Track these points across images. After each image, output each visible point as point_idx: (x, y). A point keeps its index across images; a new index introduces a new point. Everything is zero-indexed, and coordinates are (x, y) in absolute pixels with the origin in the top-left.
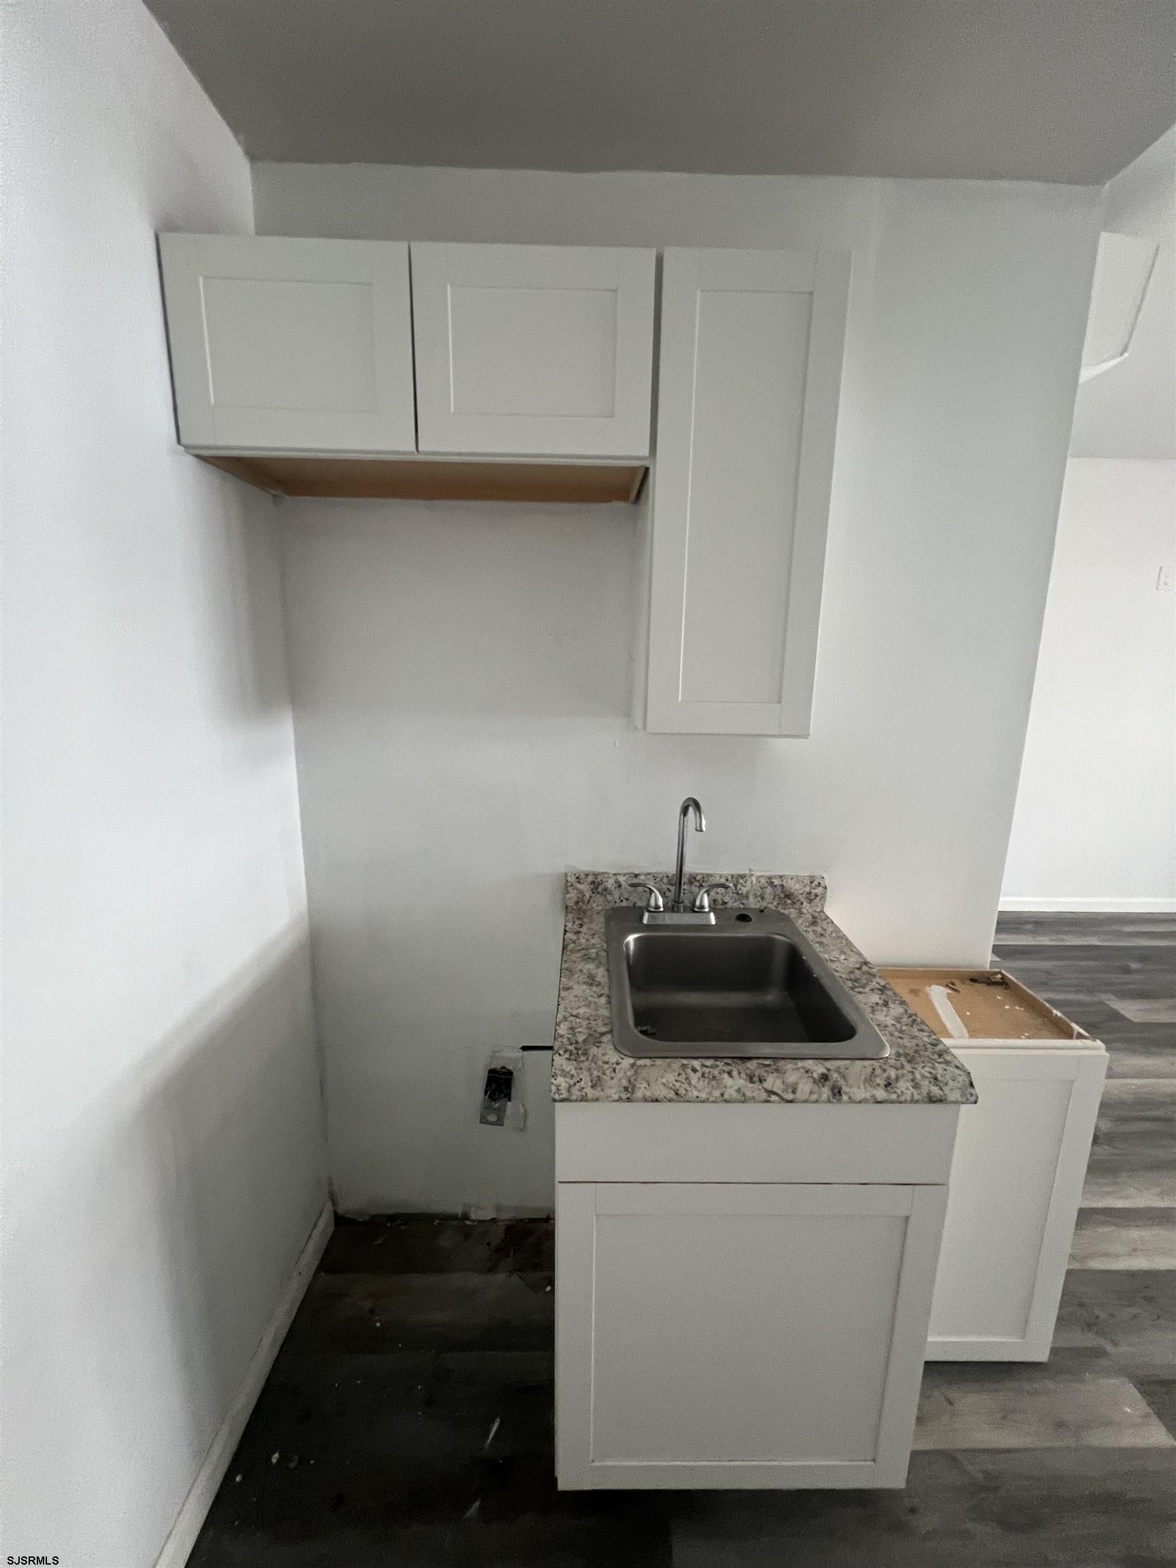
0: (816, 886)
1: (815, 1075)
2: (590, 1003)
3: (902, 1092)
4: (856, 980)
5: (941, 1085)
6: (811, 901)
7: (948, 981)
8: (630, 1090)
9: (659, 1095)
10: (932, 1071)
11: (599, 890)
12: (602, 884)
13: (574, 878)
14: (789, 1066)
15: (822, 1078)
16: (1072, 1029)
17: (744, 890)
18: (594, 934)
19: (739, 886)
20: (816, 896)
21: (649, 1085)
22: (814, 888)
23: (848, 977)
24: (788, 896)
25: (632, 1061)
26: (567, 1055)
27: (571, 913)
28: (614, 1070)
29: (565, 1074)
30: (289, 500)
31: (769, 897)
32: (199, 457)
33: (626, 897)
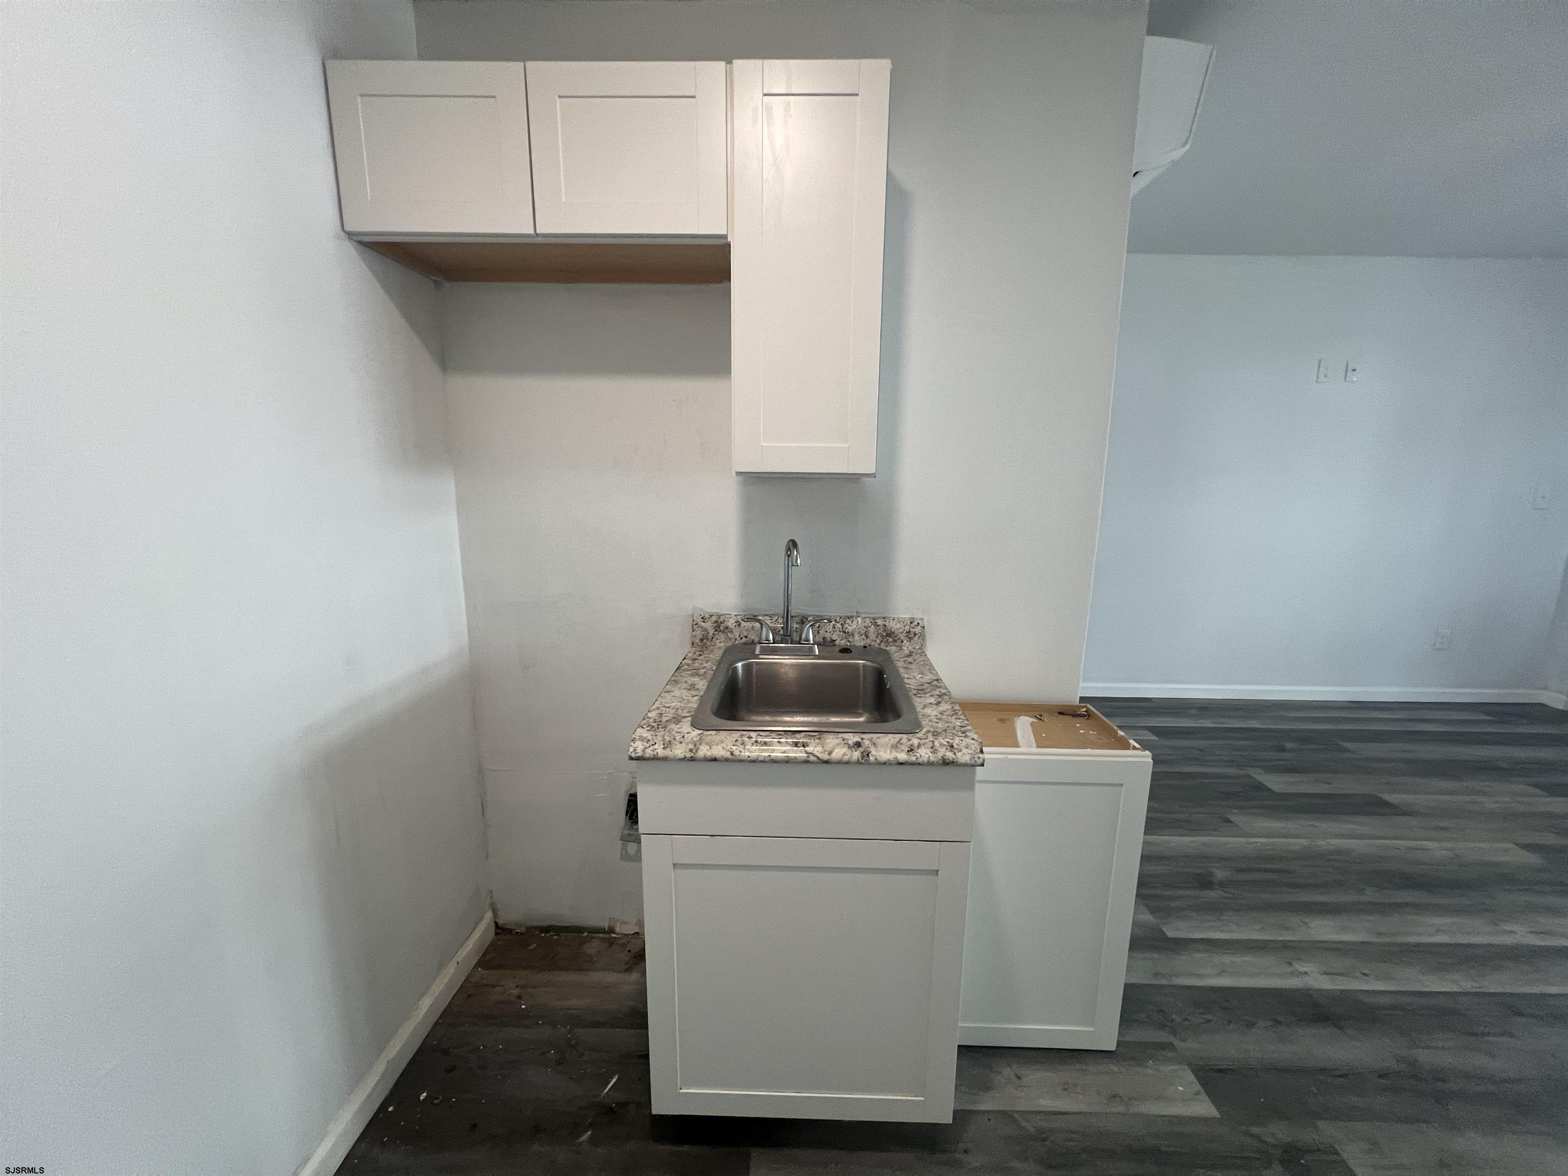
0: (915, 625)
1: (850, 742)
2: (684, 700)
3: (921, 755)
4: (921, 690)
5: (956, 751)
6: (910, 639)
7: (1035, 713)
8: (694, 751)
9: (718, 755)
10: (950, 741)
11: (721, 628)
12: (723, 623)
13: (700, 618)
14: (831, 736)
15: (855, 745)
16: (1129, 744)
17: (850, 629)
18: (709, 661)
19: (846, 626)
20: (915, 635)
21: (710, 748)
22: (913, 628)
23: (917, 688)
24: (889, 635)
25: (701, 732)
26: (649, 728)
27: (695, 647)
28: (683, 737)
29: (642, 739)
30: (448, 285)
31: (872, 636)
32: (360, 243)
33: (745, 634)
